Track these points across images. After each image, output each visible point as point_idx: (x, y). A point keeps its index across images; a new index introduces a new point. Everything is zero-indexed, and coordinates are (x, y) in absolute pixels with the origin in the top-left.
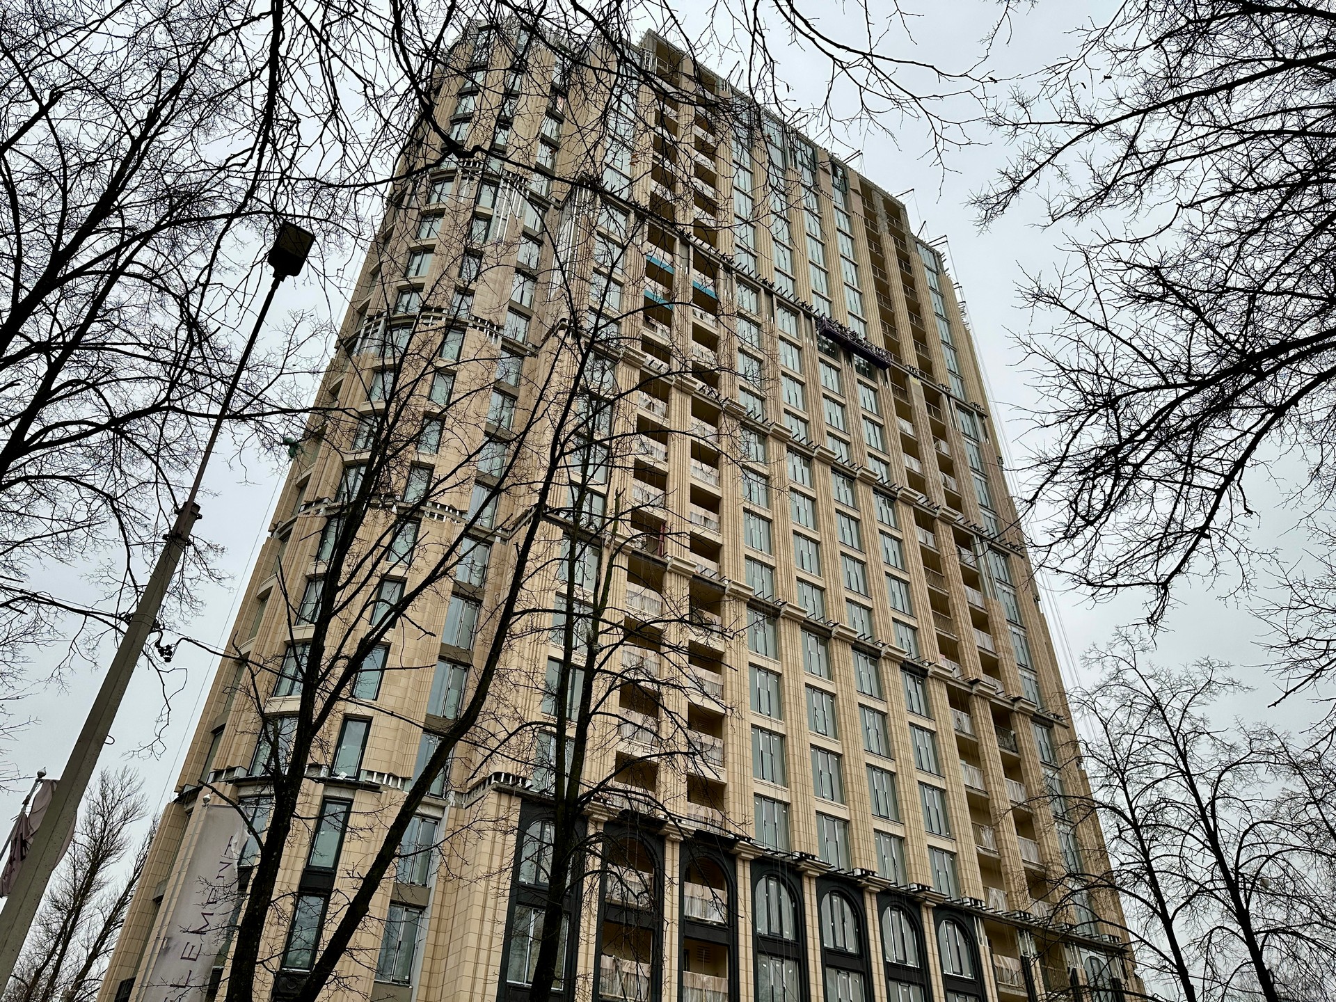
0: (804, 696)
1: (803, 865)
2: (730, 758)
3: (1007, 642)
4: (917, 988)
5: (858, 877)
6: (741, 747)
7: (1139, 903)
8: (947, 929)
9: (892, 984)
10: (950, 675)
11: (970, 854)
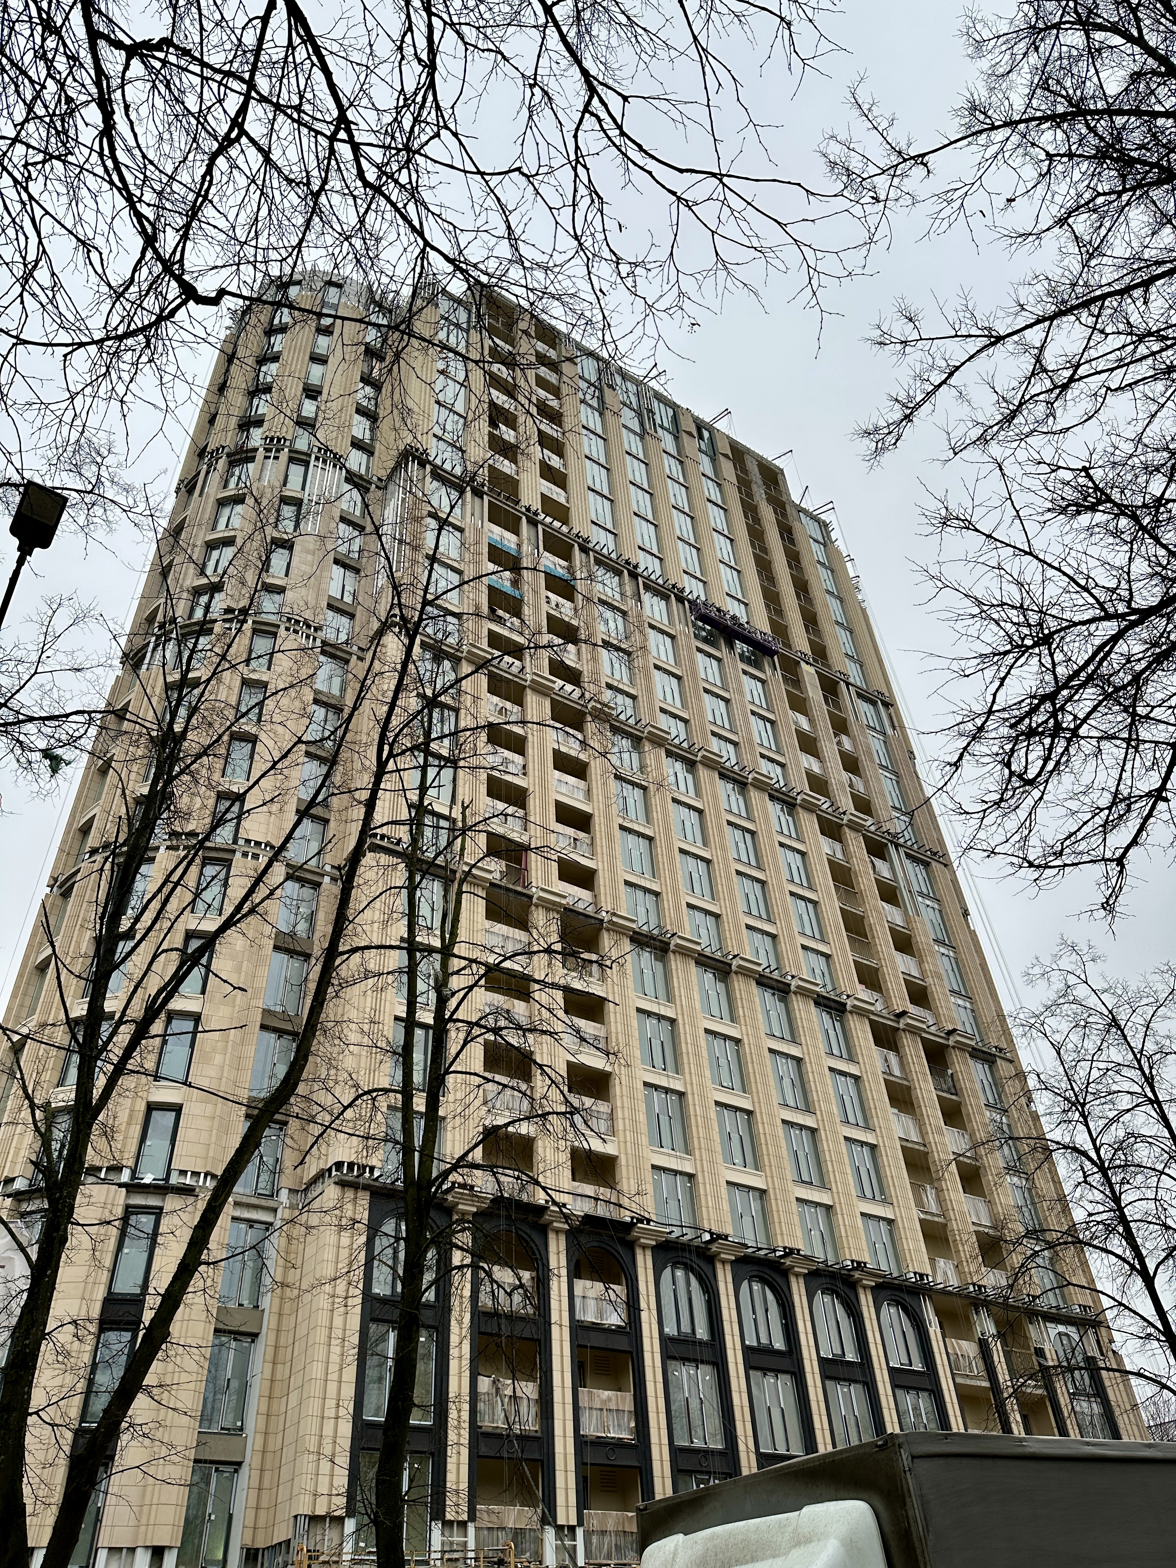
0: (703, 1043)
1: (714, 1248)
2: (620, 1125)
3: (935, 965)
4: (859, 1387)
5: (781, 1257)
6: (633, 1110)
7: (1113, 1259)
8: (890, 1312)
9: (828, 1383)
10: (872, 1008)
11: (911, 1219)
